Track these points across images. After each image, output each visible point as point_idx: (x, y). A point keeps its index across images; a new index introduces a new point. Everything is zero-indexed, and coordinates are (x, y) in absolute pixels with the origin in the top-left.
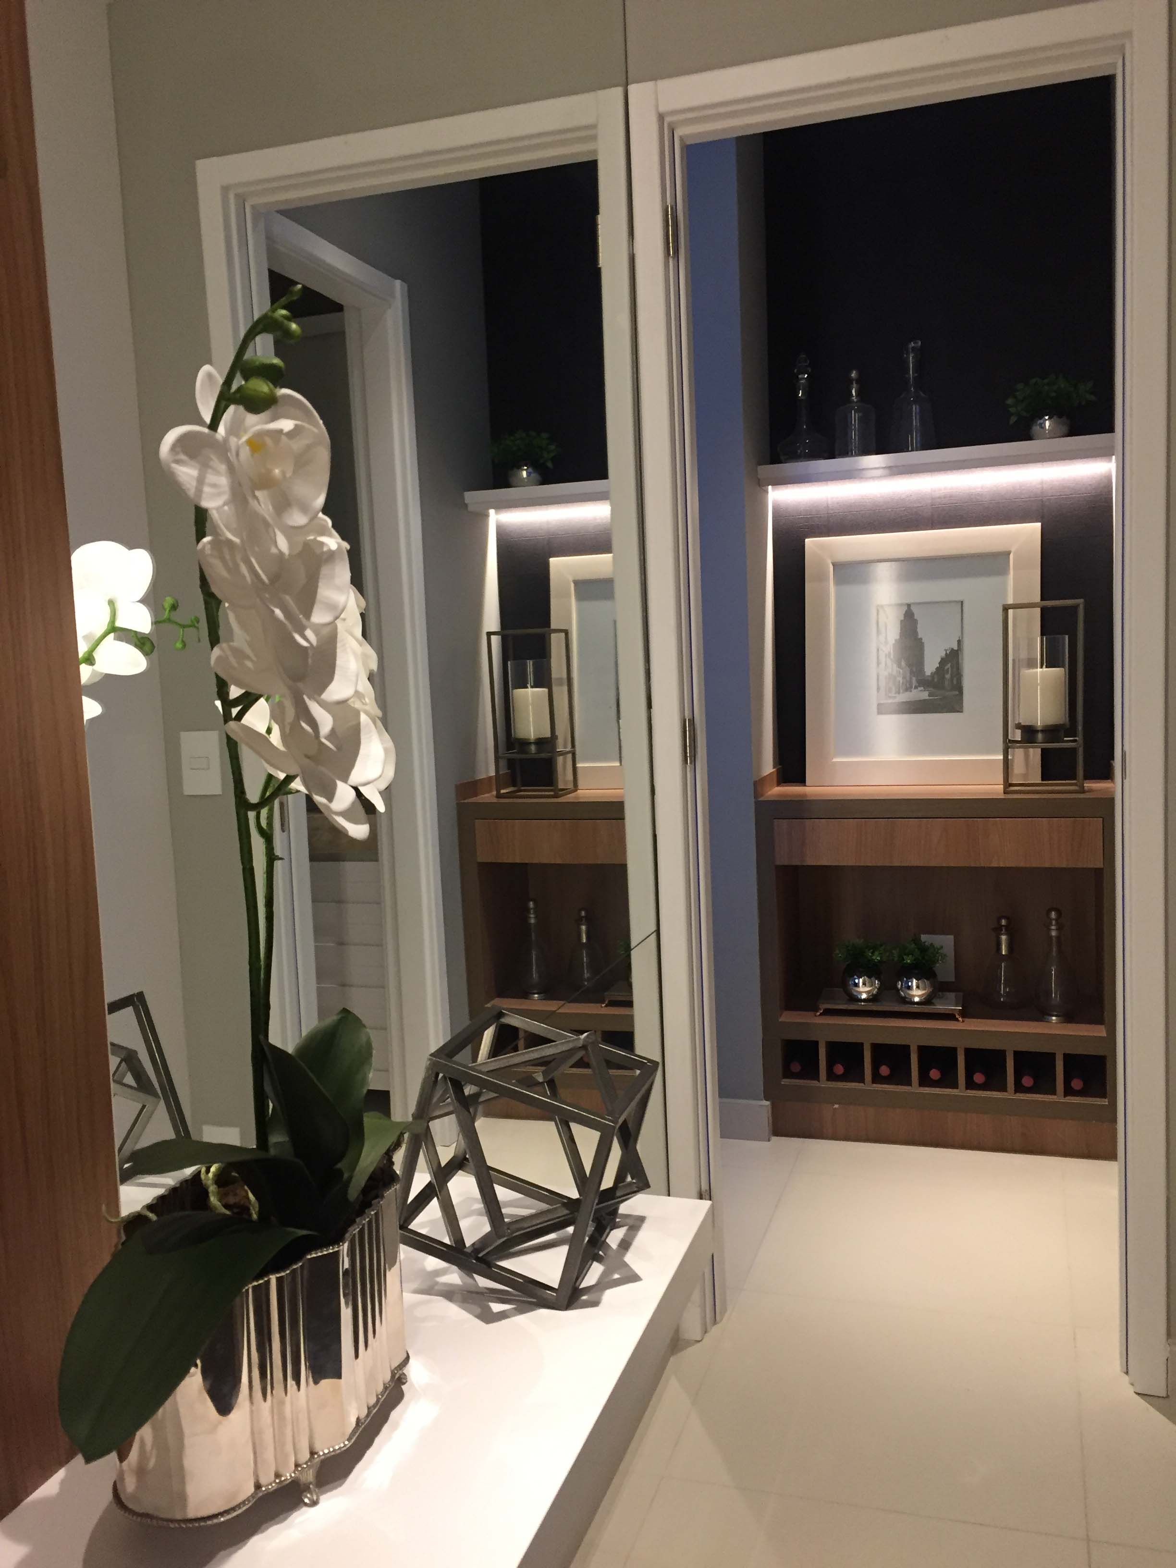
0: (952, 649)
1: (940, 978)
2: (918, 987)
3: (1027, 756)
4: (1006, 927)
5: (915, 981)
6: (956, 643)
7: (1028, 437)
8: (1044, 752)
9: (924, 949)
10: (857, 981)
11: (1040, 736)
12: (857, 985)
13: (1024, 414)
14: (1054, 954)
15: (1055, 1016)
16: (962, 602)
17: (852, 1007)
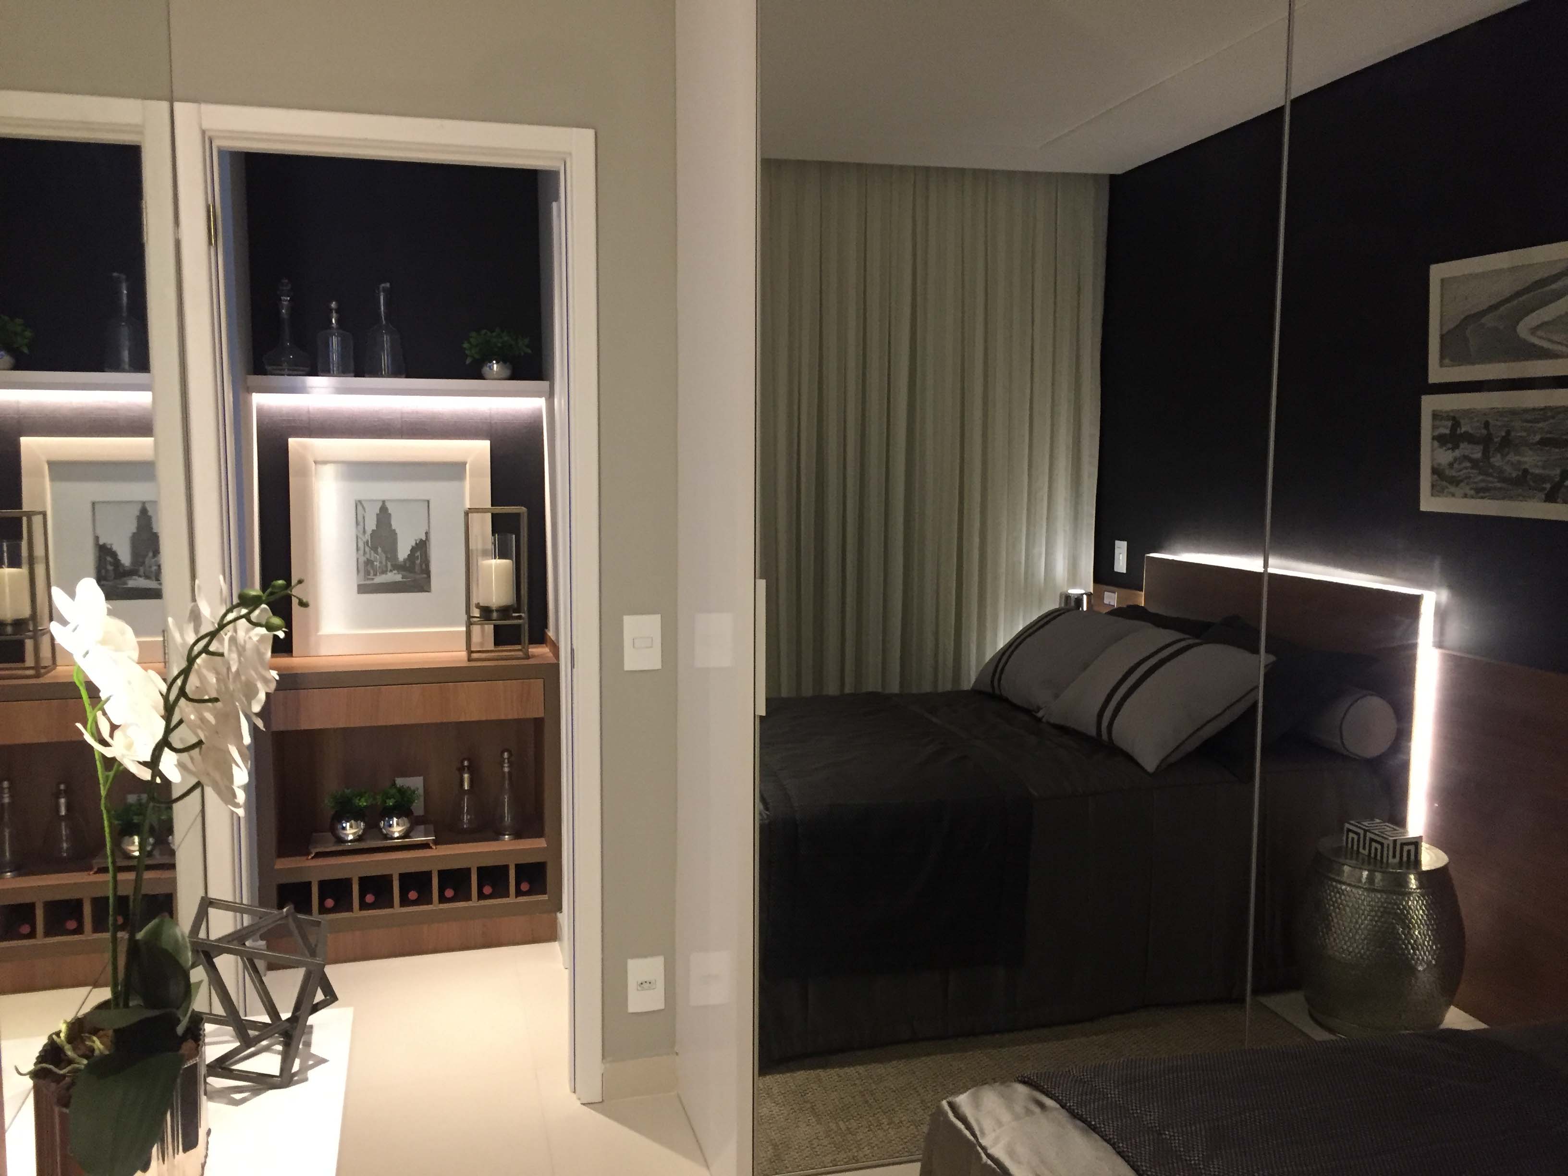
0: (421, 540)
1: (416, 814)
2: (398, 824)
3: (483, 631)
4: (468, 767)
5: (395, 820)
6: (424, 534)
7: (480, 376)
8: (496, 628)
9: (402, 791)
10: (344, 825)
11: (495, 615)
12: (344, 828)
13: (477, 356)
14: (507, 786)
15: (507, 835)
16: (428, 502)
17: (340, 848)
